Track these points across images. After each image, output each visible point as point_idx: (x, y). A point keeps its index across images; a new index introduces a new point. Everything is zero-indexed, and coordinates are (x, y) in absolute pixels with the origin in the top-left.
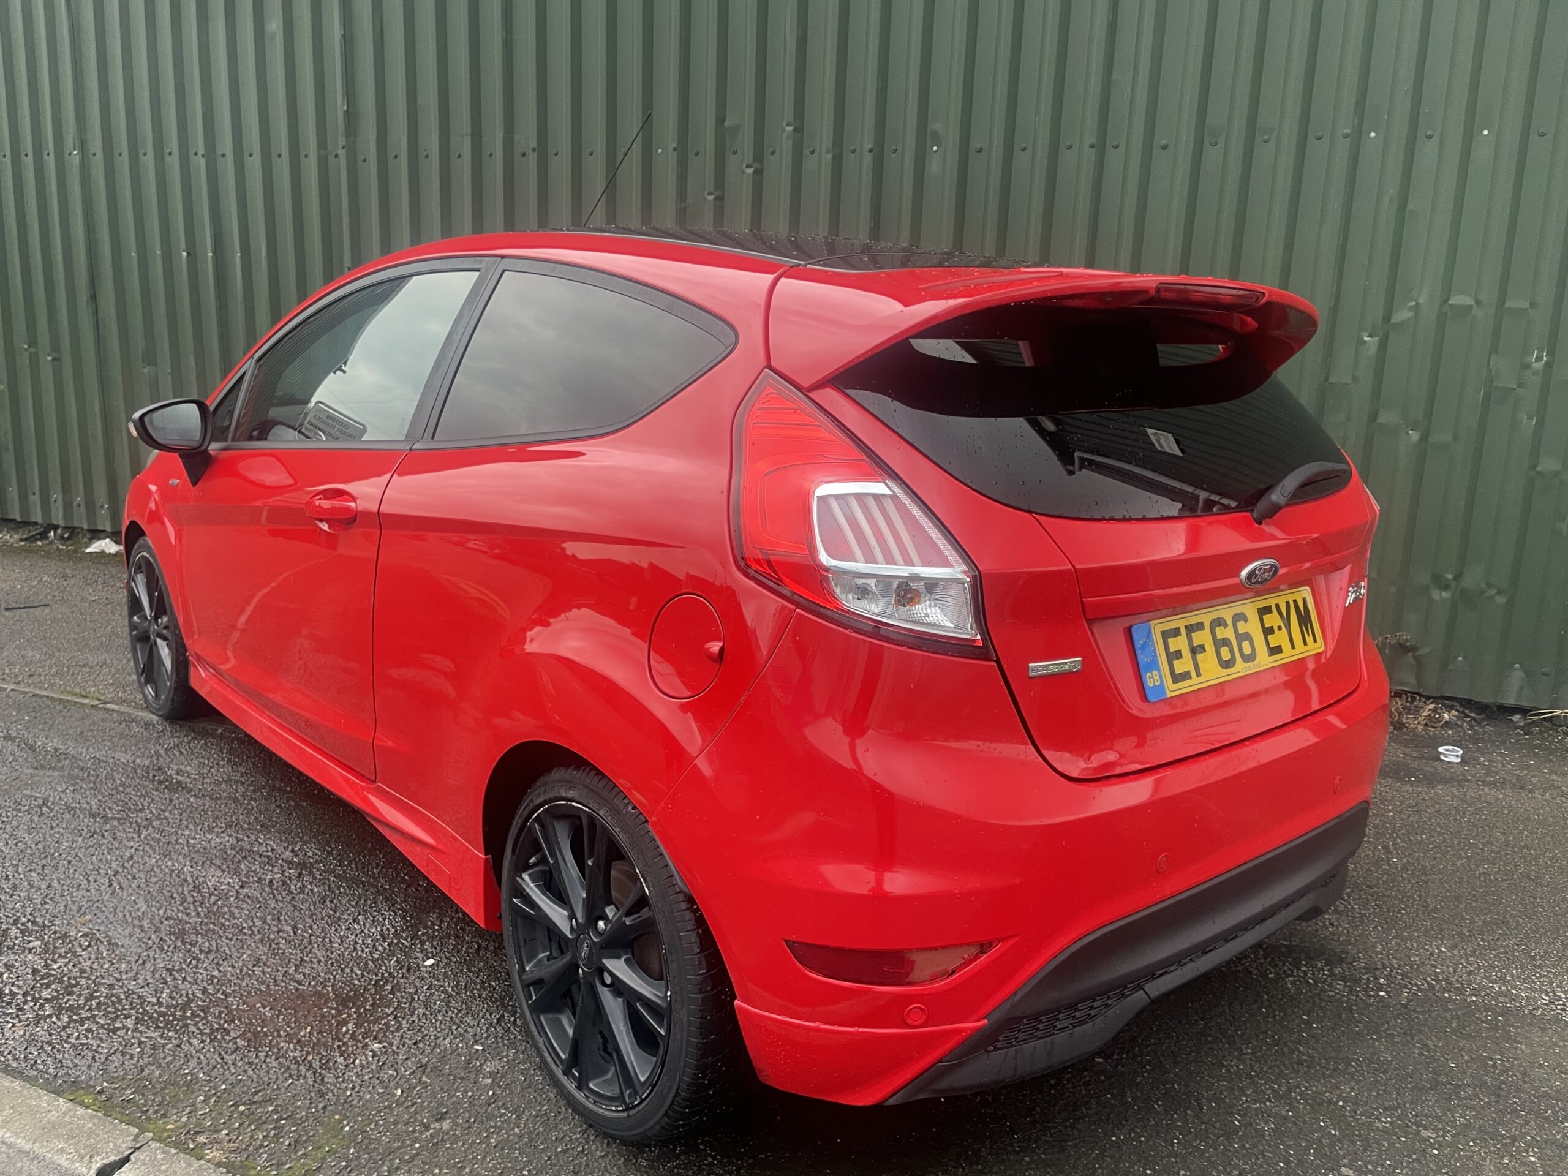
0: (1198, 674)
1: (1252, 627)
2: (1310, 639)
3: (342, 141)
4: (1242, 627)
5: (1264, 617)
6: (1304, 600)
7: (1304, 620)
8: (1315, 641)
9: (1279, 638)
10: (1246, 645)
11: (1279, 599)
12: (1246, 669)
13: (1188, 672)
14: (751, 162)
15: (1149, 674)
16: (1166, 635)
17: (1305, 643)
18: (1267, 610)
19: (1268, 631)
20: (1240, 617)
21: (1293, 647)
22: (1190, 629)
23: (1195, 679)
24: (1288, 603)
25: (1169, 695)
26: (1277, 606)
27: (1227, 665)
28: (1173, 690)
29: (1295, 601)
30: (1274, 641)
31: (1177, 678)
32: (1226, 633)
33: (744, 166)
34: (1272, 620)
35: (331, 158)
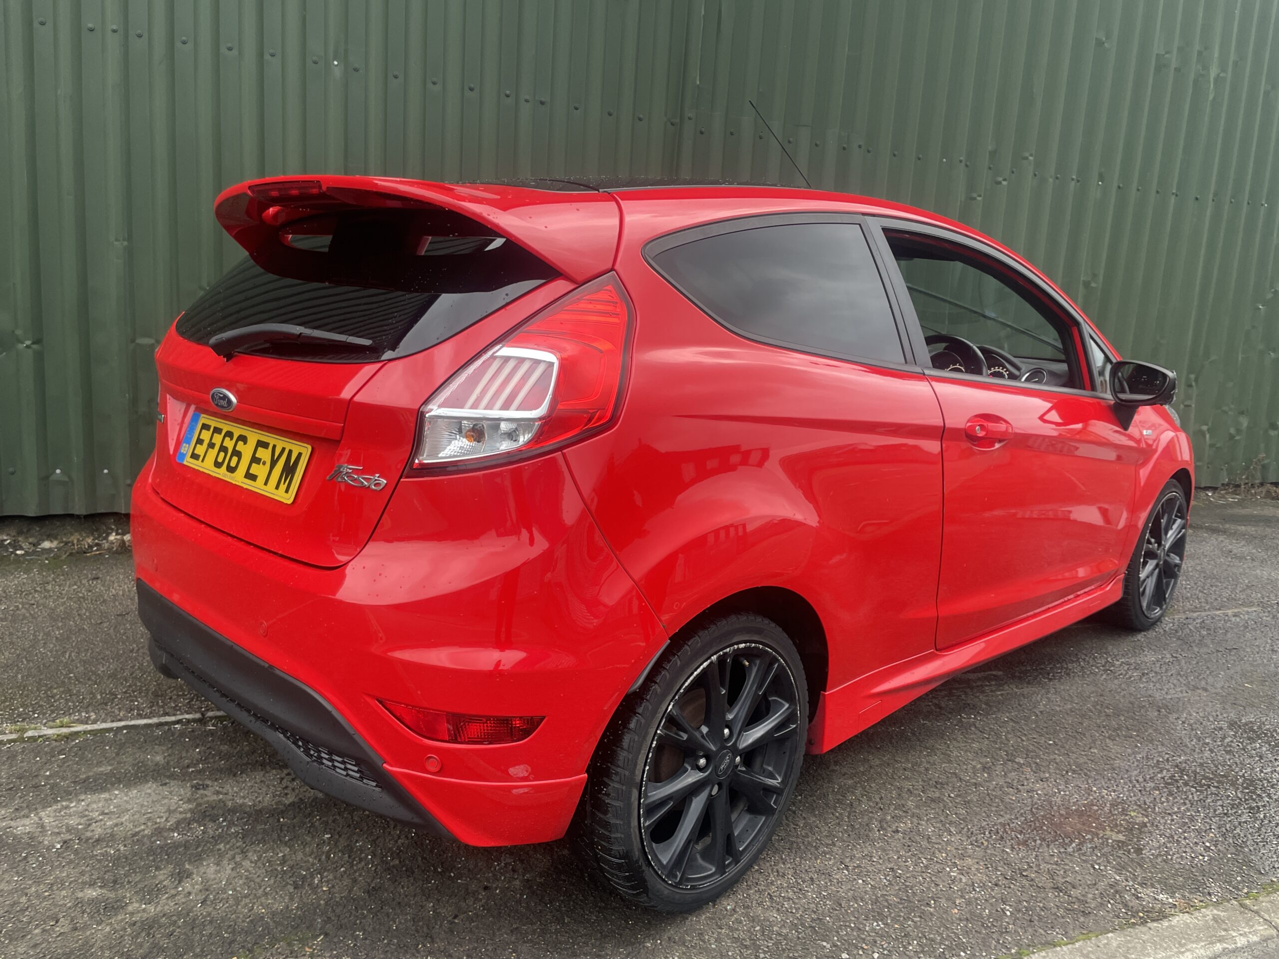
0: (203, 461)
1: (247, 451)
2: (283, 487)
4: (240, 446)
5: (259, 448)
6: (300, 454)
7: (289, 470)
8: (287, 491)
9: (260, 471)
10: (235, 459)
11: (280, 443)
12: (225, 475)
13: (199, 456)
15: (185, 445)
16: (205, 427)
17: (277, 488)
18: (265, 445)
19: (255, 460)
20: (243, 439)
21: (266, 484)
22: (217, 430)
23: (199, 462)
24: (284, 449)
25: (185, 463)
26: (274, 447)
27: (218, 465)
28: (188, 462)
29: (290, 452)
30: (255, 469)
31: (195, 456)
32: (229, 444)
34: (264, 454)
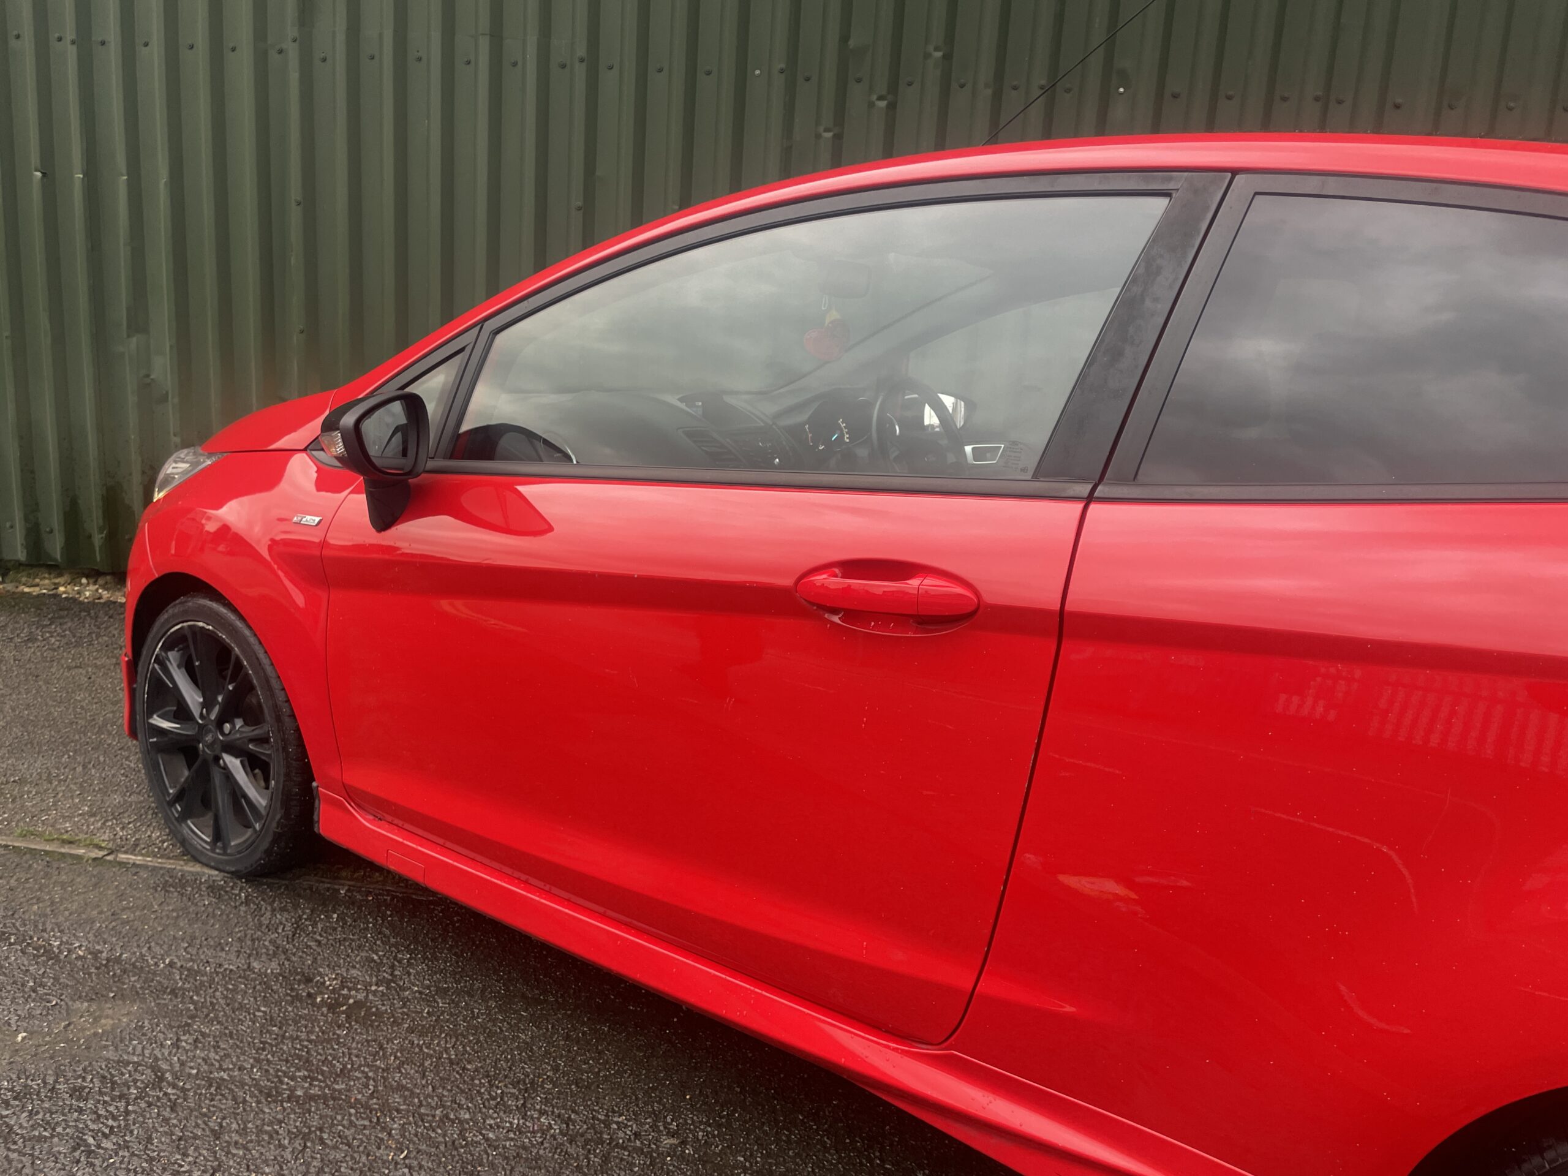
3: (292, 31)
14: (884, 93)
33: (874, 97)
35: (273, 56)
